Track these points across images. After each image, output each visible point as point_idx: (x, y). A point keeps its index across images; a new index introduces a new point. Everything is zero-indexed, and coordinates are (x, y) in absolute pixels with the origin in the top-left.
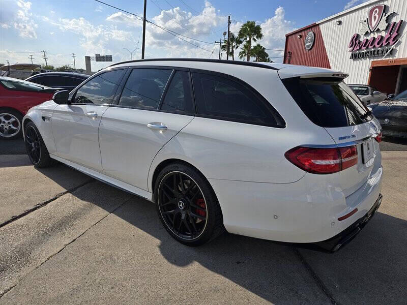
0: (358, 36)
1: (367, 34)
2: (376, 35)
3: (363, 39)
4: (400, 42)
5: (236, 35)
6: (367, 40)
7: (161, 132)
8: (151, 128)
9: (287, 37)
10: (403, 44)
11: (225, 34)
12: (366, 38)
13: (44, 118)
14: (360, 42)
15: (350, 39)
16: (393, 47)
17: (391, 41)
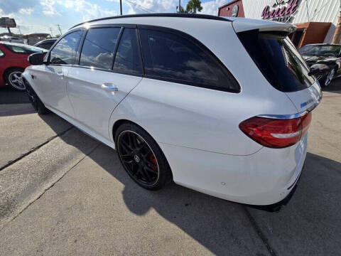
0: (268, 7)
1: (275, 5)
2: (281, 7)
3: (271, 10)
4: (297, 11)
5: (185, 9)
6: (274, 11)
7: (113, 93)
8: (105, 89)
9: (220, 9)
10: (299, 13)
11: (177, 8)
12: (273, 9)
13: (33, 77)
14: (269, 12)
15: (263, 10)
16: (292, 15)
17: (291, 11)
